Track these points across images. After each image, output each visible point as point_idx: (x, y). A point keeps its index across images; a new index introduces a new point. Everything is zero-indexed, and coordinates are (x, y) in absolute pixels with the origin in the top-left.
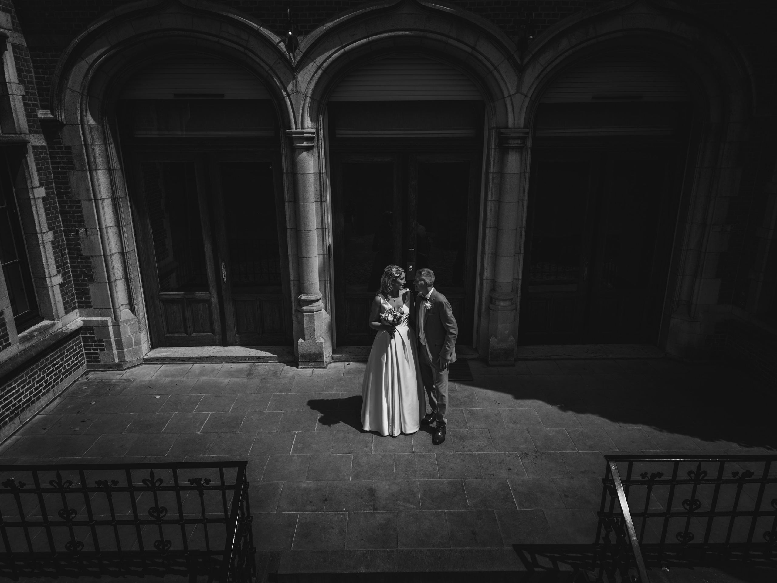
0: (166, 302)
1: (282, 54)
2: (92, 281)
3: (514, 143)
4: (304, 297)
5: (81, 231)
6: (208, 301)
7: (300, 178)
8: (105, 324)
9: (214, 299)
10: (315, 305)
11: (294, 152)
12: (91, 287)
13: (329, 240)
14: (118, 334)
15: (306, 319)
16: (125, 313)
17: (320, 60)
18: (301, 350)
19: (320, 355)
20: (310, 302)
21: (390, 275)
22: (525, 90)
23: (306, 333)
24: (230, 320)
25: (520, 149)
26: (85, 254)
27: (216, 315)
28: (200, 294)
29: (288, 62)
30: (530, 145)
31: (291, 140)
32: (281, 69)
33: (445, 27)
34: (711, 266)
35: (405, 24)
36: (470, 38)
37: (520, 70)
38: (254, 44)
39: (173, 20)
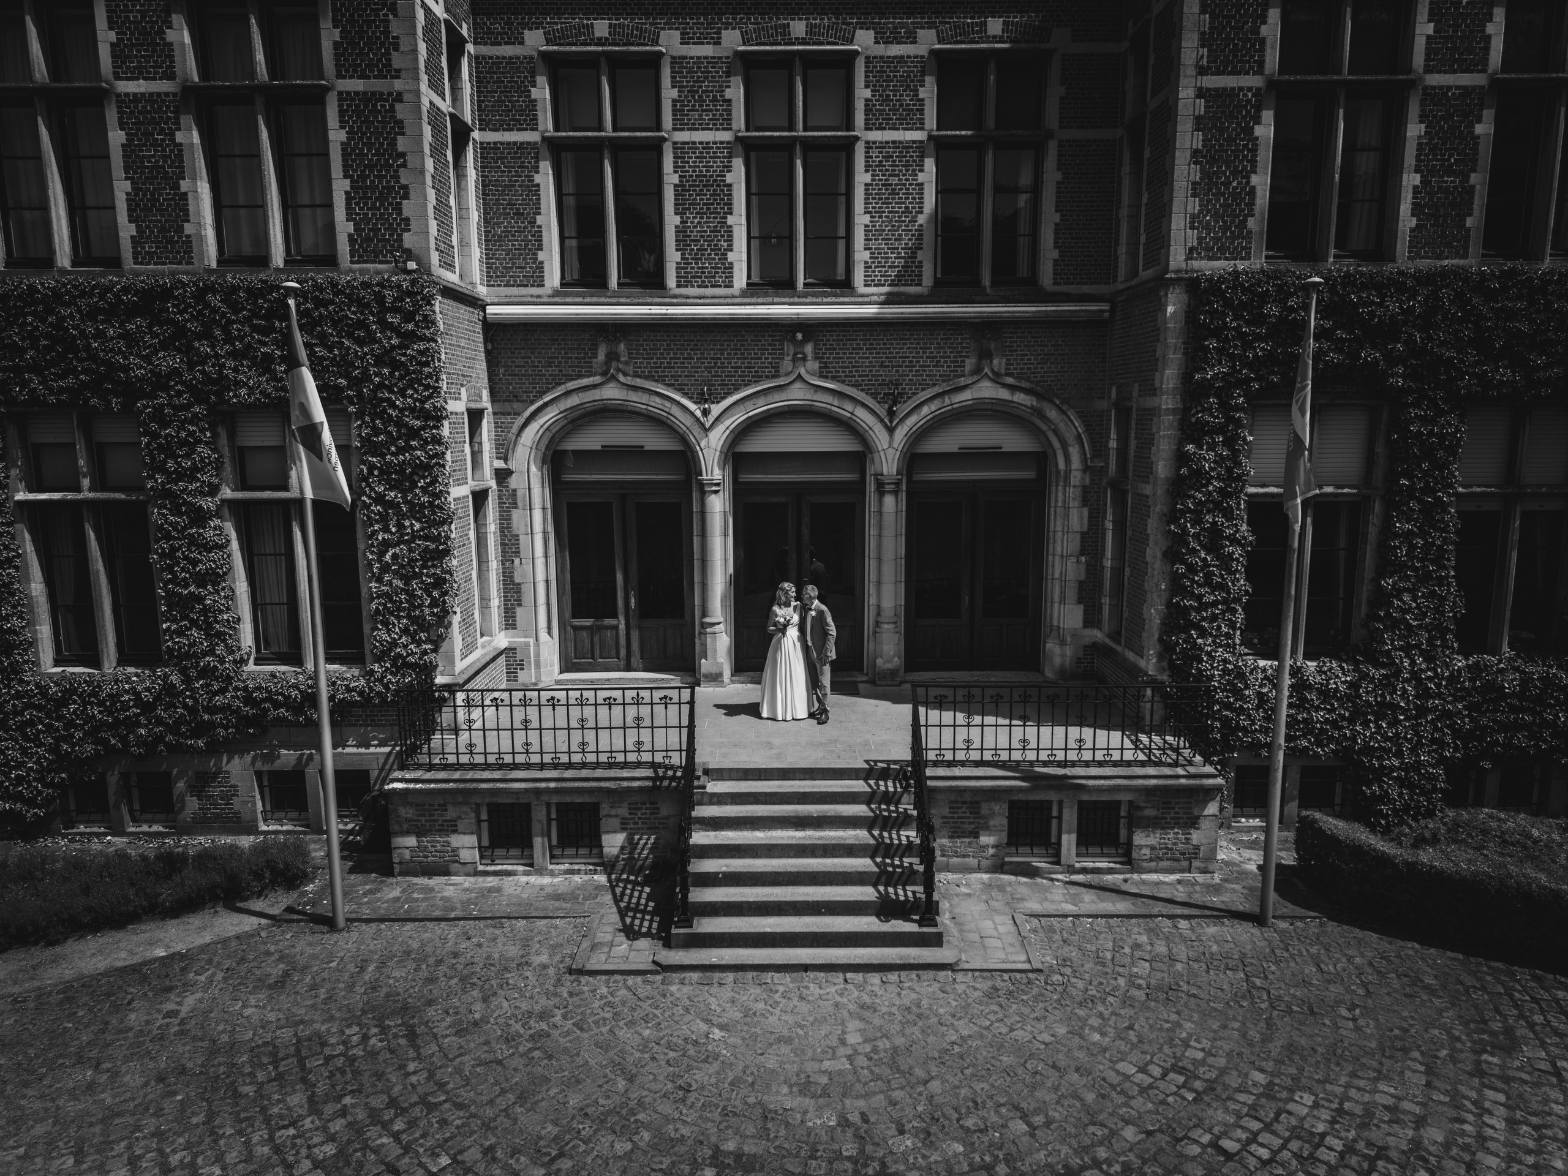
0: (576, 628)
1: (698, 419)
2: (520, 605)
3: (888, 488)
4: (707, 620)
5: (517, 561)
6: (616, 628)
7: (708, 516)
8: (527, 645)
9: (622, 626)
10: (717, 628)
11: (703, 494)
12: (519, 611)
13: (731, 570)
14: (537, 654)
15: (709, 640)
16: (543, 635)
17: (728, 423)
18: (703, 670)
19: (720, 675)
20: (713, 625)
21: (783, 589)
22: (895, 445)
23: (709, 653)
24: (635, 646)
25: (896, 493)
26: (517, 580)
27: (623, 641)
28: (608, 622)
29: (702, 425)
30: (904, 488)
31: (701, 485)
32: (696, 430)
33: (828, 398)
34: (1072, 593)
35: (797, 396)
36: (849, 406)
37: (891, 430)
38: (675, 410)
39: (611, 393)
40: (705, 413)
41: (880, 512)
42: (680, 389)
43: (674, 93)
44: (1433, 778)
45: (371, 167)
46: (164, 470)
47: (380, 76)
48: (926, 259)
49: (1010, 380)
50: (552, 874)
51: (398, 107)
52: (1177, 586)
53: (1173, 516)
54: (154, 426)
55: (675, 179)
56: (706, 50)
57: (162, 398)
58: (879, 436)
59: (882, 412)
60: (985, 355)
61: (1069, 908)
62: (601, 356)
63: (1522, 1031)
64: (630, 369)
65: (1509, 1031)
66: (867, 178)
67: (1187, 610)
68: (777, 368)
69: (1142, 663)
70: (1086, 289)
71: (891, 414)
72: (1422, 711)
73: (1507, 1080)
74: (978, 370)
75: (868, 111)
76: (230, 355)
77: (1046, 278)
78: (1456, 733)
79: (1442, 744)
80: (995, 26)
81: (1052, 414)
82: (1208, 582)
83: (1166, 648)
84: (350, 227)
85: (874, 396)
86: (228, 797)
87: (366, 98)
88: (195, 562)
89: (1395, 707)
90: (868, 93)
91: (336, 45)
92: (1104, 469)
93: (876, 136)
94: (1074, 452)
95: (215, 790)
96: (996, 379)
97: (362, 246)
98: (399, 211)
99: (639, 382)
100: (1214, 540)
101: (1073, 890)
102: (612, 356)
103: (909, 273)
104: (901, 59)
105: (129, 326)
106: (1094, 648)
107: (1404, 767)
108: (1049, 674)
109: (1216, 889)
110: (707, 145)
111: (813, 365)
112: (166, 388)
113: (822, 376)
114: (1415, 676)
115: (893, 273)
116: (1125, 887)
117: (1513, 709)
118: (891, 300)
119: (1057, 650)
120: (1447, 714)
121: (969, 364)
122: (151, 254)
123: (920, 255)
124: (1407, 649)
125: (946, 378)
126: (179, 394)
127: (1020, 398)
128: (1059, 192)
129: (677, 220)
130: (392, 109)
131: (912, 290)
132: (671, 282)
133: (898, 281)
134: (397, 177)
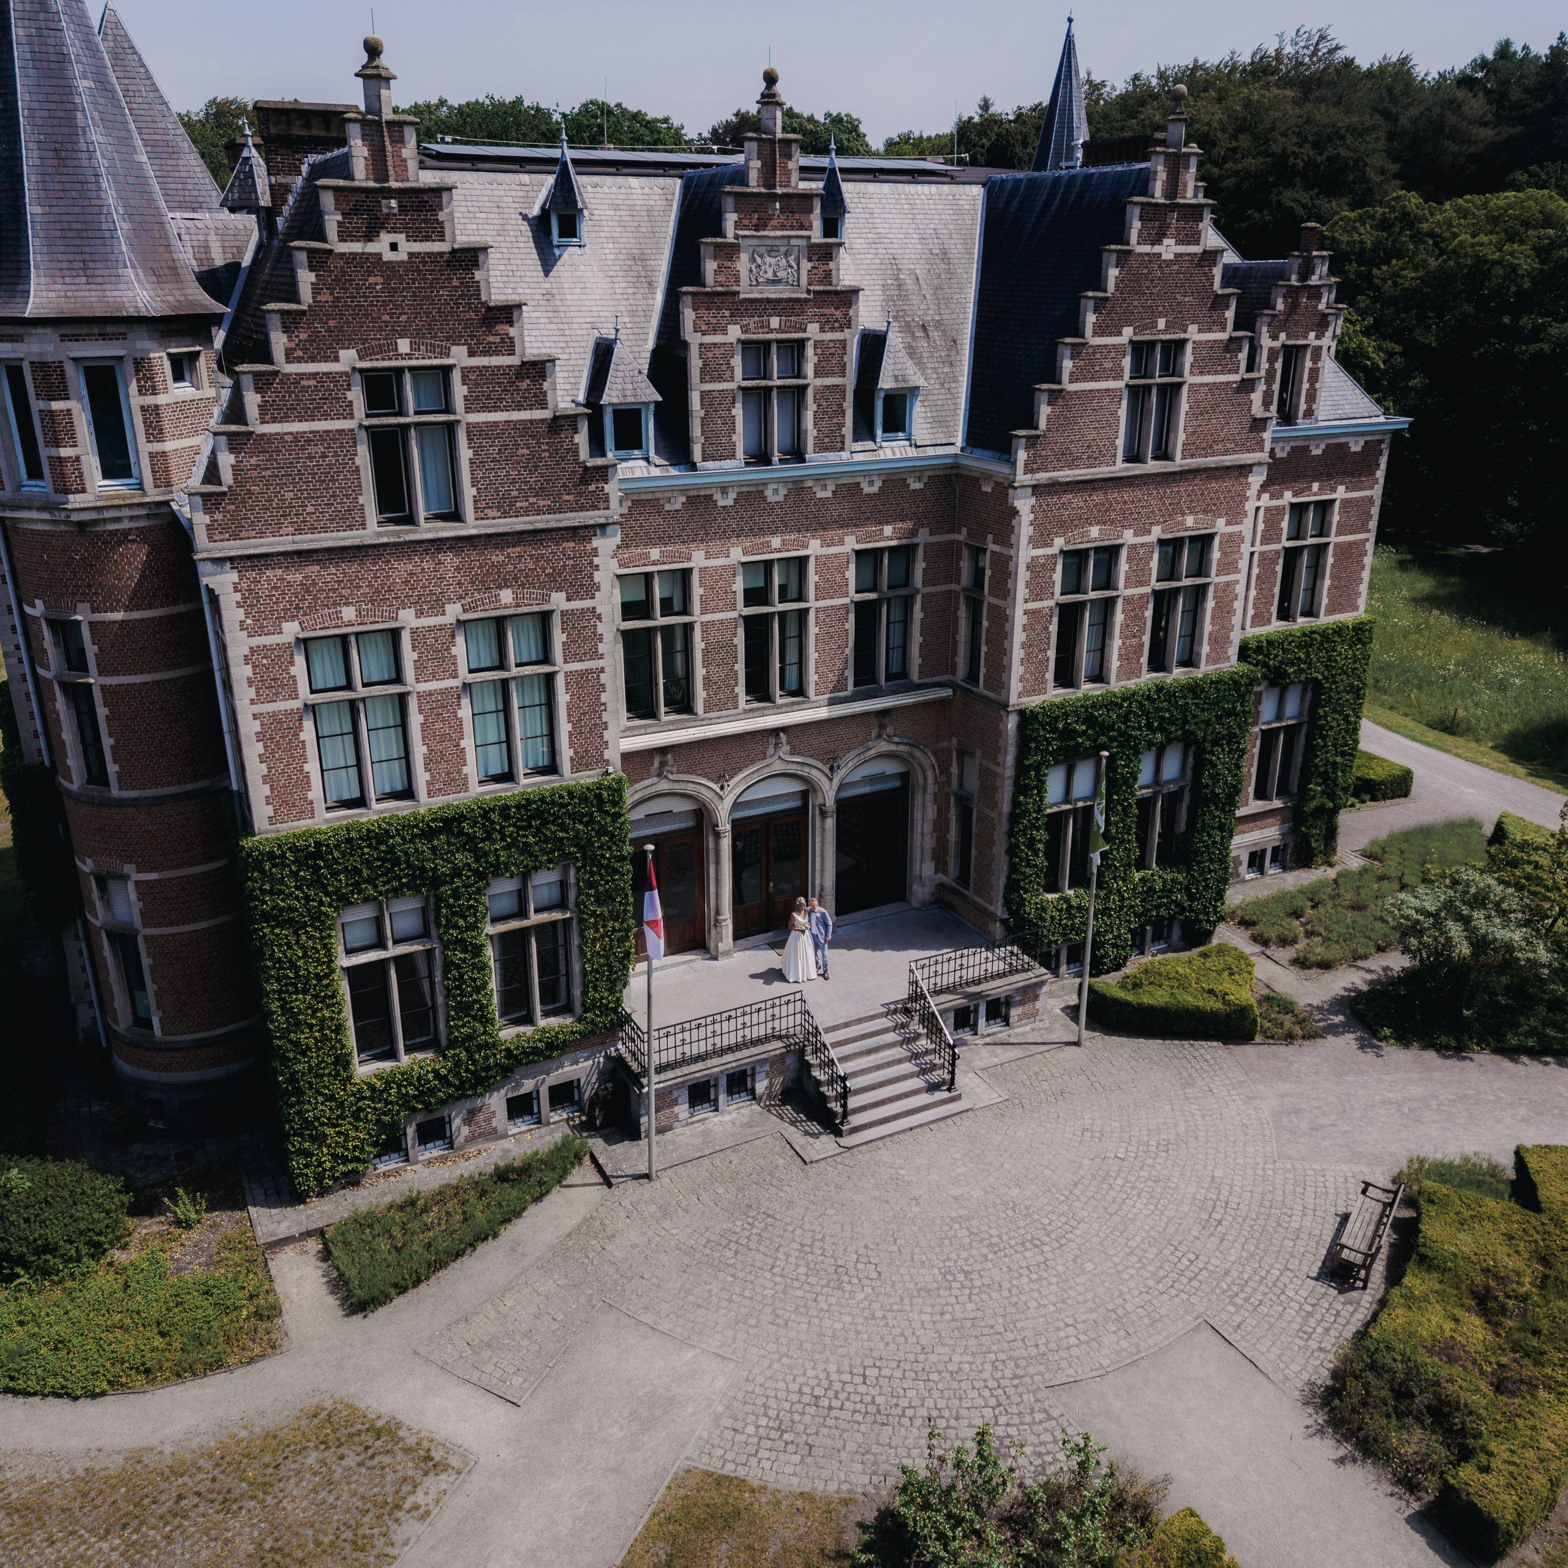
1: (717, 793)
3: (829, 814)
4: (721, 917)
7: (722, 851)
10: (728, 922)
11: (718, 838)
13: (731, 881)
15: (723, 930)
17: (734, 791)
18: (720, 950)
19: (731, 951)
20: (725, 920)
22: (833, 788)
23: (723, 939)
25: (832, 817)
29: (720, 796)
30: (839, 815)
31: (716, 832)
32: (716, 800)
33: (795, 767)
34: (928, 855)
35: (778, 767)
36: (807, 769)
37: (831, 780)
38: (703, 790)
39: (664, 786)
40: (722, 788)
41: (823, 829)
42: (706, 776)
43: (701, 591)
44: (1126, 940)
45: (584, 714)
46: (456, 927)
47: (592, 659)
48: (850, 674)
49: (896, 739)
50: (729, 1113)
51: (602, 675)
52: (1013, 869)
53: (1011, 834)
54: (451, 901)
55: (703, 645)
56: (721, 562)
57: (458, 883)
58: (824, 783)
59: (827, 770)
60: (882, 727)
61: (995, 1060)
62: (656, 763)
63: (1195, 1075)
64: (675, 769)
65: (1190, 1075)
66: (817, 630)
67: (1019, 881)
68: (764, 753)
69: (992, 908)
70: (937, 679)
71: (832, 769)
72: (1121, 907)
73: (1196, 1099)
74: (879, 737)
75: (817, 588)
76: (504, 848)
77: (915, 675)
78: (1136, 915)
79: (1129, 922)
80: (888, 530)
81: (918, 754)
82: (1028, 865)
83: (1007, 902)
84: (571, 752)
85: (822, 761)
86: (489, 1121)
87: (582, 674)
88: (474, 980)
89: (1110, 909)
90: (817, 578)
91: (564, 644)
92: (948, 783)
93: (822, 604)
94: (930, 774)
95: (480, 1118)
96: (889, 740)
97: (579, 764)
98: (602, 737)
99: (681, 777)
100: (1031, 843)
101: (990, 1048)
102: (663, 764)
103: (840, 685)
104: (836, 556)
105: (436, 842)
106: (941, 886)
107: (1115, 938)
108: (915, 904)
109: (1049, 1030)
110: (722, 622)
111: (786, 748)
112: (459, 876)
113: (792, 754)
114: (1119, 891)
115: (831, 686)
116: (1012, 1040)
117: (1160, 897)
118: (832, 702)
119: (920, 889)
120: (1132, 907)
121: (874, 733)
122: (439, 790)
123: (846, 673)
124: (1115, 878)
125: (861, 744)
126: (469, 877)
127: (902, 748)
128: (922, 624)
129: (704, 671)
130: (598, 677)
131: (842, 694)
132: (699, 707)
133: (835, 689)
134: (600, 717)
